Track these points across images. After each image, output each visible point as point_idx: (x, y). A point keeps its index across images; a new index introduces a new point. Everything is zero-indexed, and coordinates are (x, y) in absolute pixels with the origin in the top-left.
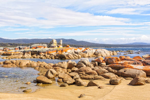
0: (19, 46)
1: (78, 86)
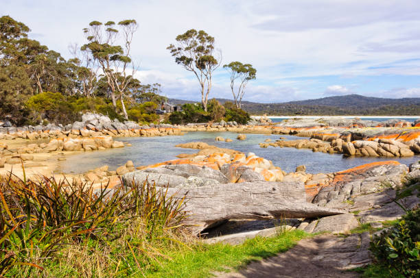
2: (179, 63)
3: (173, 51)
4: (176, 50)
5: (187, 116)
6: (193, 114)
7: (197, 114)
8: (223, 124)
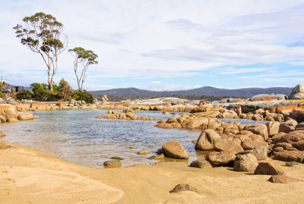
0: (228, 99)
1: (235, 170)
2: (24, 44)
3: (18, 32)
4: (21, 32)
5: (36, 95)
6: (42, 93)
7: (46, 94)
8: (74, 103)
